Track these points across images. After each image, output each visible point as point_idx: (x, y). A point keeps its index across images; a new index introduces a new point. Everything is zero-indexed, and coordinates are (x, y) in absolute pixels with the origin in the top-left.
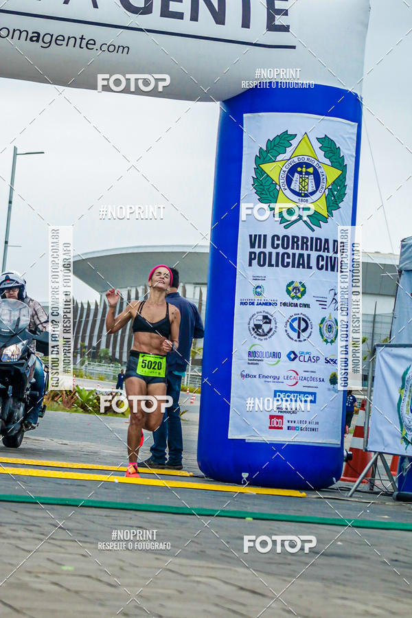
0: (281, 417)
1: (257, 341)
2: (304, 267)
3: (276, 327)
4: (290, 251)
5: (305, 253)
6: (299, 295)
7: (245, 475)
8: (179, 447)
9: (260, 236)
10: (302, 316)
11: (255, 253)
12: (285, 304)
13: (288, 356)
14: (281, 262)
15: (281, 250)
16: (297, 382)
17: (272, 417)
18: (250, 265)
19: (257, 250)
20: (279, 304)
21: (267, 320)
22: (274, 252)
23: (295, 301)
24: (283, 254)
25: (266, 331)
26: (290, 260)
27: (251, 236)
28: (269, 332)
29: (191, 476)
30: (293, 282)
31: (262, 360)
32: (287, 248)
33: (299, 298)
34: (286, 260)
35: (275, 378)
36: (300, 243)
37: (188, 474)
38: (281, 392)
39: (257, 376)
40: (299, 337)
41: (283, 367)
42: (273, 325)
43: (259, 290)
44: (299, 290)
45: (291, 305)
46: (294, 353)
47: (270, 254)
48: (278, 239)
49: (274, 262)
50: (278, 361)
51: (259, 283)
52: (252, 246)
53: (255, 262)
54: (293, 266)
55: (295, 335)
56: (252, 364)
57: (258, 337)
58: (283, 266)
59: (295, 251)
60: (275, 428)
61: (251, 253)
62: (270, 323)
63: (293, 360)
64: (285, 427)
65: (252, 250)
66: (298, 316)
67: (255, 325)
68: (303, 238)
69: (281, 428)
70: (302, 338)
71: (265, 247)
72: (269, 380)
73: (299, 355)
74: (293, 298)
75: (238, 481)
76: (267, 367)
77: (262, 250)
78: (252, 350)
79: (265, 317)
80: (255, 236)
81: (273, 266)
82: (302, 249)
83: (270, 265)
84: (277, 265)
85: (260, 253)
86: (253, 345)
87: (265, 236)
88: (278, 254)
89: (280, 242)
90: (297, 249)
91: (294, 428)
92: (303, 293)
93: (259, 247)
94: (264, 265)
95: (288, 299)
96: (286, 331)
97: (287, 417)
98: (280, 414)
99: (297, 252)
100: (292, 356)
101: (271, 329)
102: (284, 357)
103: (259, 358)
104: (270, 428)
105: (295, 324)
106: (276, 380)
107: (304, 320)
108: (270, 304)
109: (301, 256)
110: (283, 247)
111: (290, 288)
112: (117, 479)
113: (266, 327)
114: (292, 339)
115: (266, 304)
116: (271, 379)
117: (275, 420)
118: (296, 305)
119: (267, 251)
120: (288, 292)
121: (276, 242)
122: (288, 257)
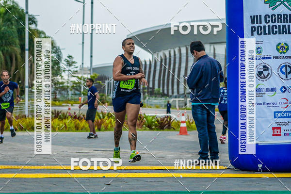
0: (280, 128)
1: (260, 82)
2: (286, 33)
3: (272, 72)
4: (277, 24)
5: (286, 24)
6: (285, 51)
7: (260, 166)
8: (216, 151)
9: (257, 16)
10: (287, 64)
11: (255, 27)
12: (276, 58)
13: (281, 89)
14: (272, 31)
15: (271, 24)
16: (288, 106)
17: (274, 128)
18: (252, 35)
19: (256, 25)
20: (272, 58)
21: (266, 68)
22: (267, 25)
23: (282, 55)
24: (273, 26)
25: (266, 75)
26: (277, 30)
27: (251, 17)
28: (267, 76)
29: (226, 169)
30: (280, 43)
31: (265, 94)
32: (275, 22)
33: (284, 53)
34: (275, 30)
35: (273, 104)
36: (282, 18)
37: (224, 168)
38: (278, 112)
39: (263, 104)
40: (287, 77)
41: (279, 97)
42: (270, 71)
43: (259, 50)
44: (284, 48)
45: (280, 57)
46: (284, 87)
47: (264, 27)
48: (269, 17)
49: (267, 32)
50: (275, 93)
51: (259, 46)
52: (253, 23)
53: (255, 33)
54: (279, 33)
55: (284, 76)
56: (258, 96)
57: (261, 79)
58: (273, 33)
59: (280, 24)
60: (276, 135)
61: (252, 27)
62: (268, 70)
63: (284, 92)
64: (282, 134)
65: (253, 25)
66: (285, 64)
67: (258, 72)
68: (284, 15)
69: (280, 135)
70: (288, 78)
71: (261, 23)
72: (270, 105)
73: (288, 89)
74: (281, 53)
75: (256, 170)
76: (268, 97)
77: (259, 25)
78: (258, 87)
79: (264, 67)
80: (254, 16)
81: (267, 34)
82: (284, 22)
83: (265, 34)
84: (269, 34)
85: (258, 27)
86: (259, 85)
87: (260, 16)
88: (269, 26)
89: (270, 19)
90: (281, 22)
91: (288, 134)
92: (287, 49)
93: (257, 23)
94: (261, 34)
95: (278, 54)
96: (278, 74)
97: (283, 127)
98: (279, 126)
99: (281, 24)
100: (283, 89)
101: (269, 74)
102: (278, 90)
103: (263, 93)
104: (273, 135)
105: (284, 70)
106: (274, 105)
107: (289, 66)
108: (267, 58)
109: (284, 26)
110: (272, 22)
111: (279, 47)
112: (182, 175)
113: (265, 73)
114: (283, 79)
115: (264, 58)
116: (272, 105)
117: (276, 130)
118: (283, 57)
119: (262, 25)
120: (278, 50)
121: (268, 19)
122: (276, 28)
